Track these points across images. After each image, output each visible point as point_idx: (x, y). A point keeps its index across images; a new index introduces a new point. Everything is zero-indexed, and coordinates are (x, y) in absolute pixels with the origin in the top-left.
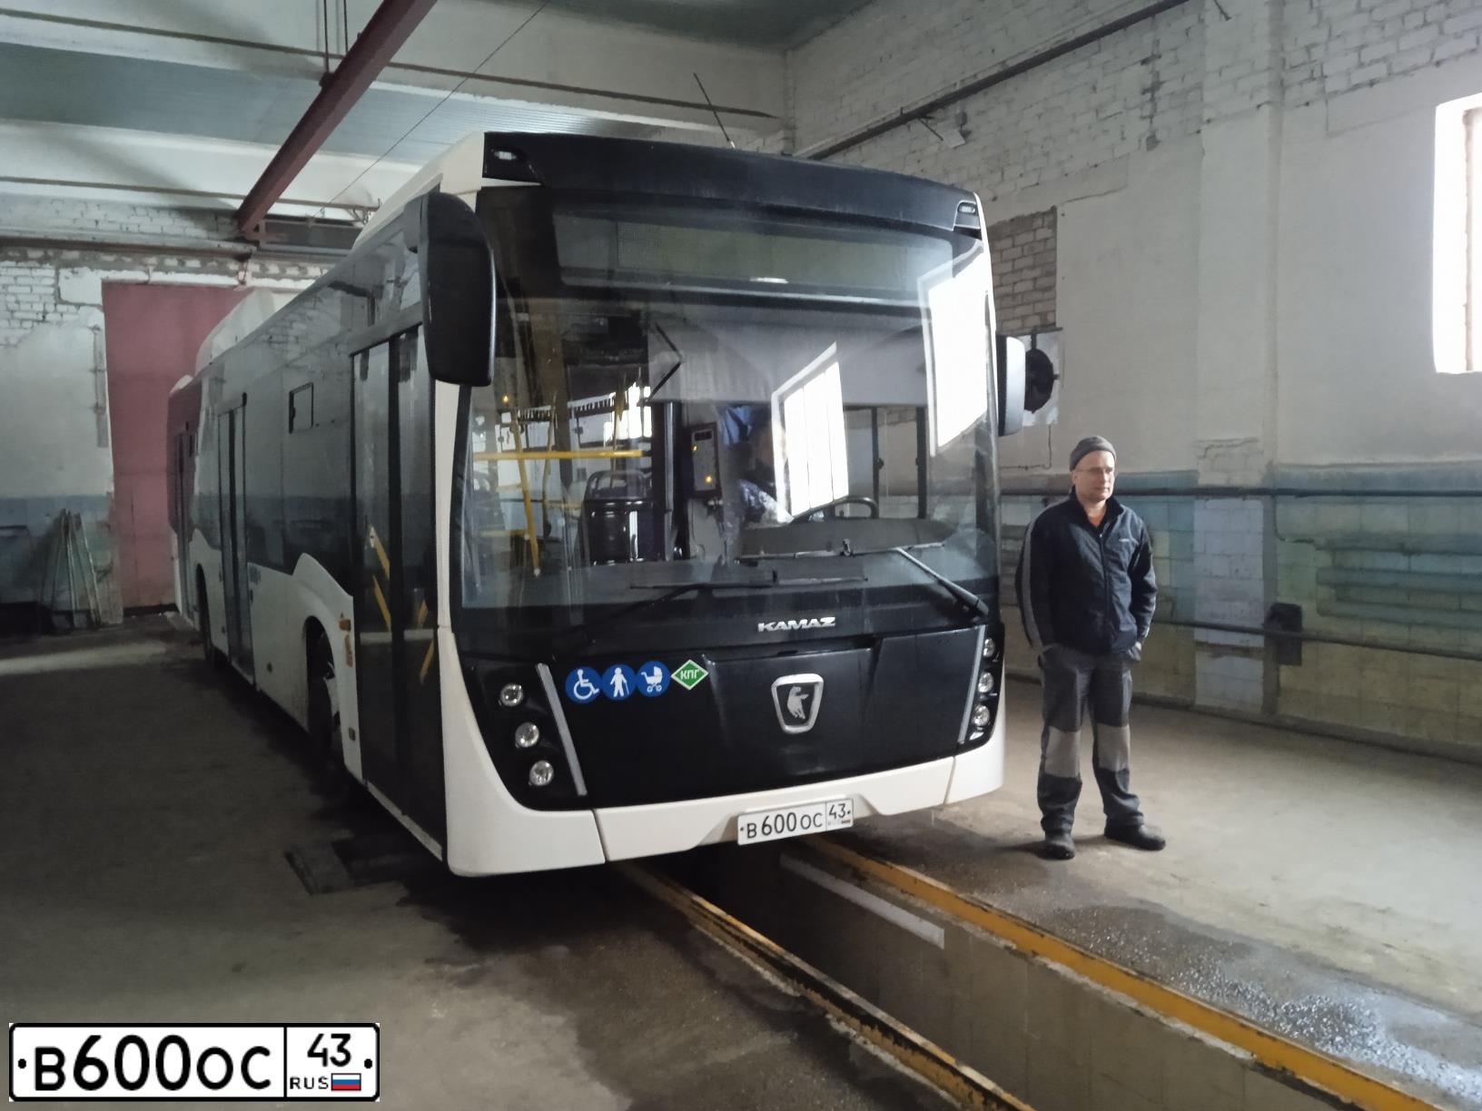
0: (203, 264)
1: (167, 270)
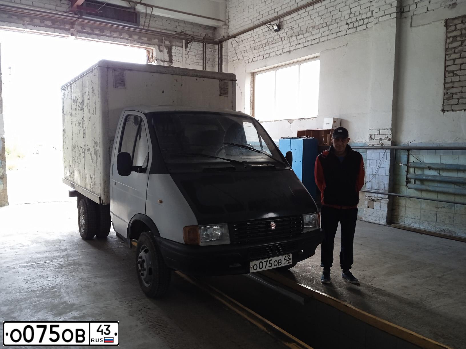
0: (53, 23)
1: (35, 25)
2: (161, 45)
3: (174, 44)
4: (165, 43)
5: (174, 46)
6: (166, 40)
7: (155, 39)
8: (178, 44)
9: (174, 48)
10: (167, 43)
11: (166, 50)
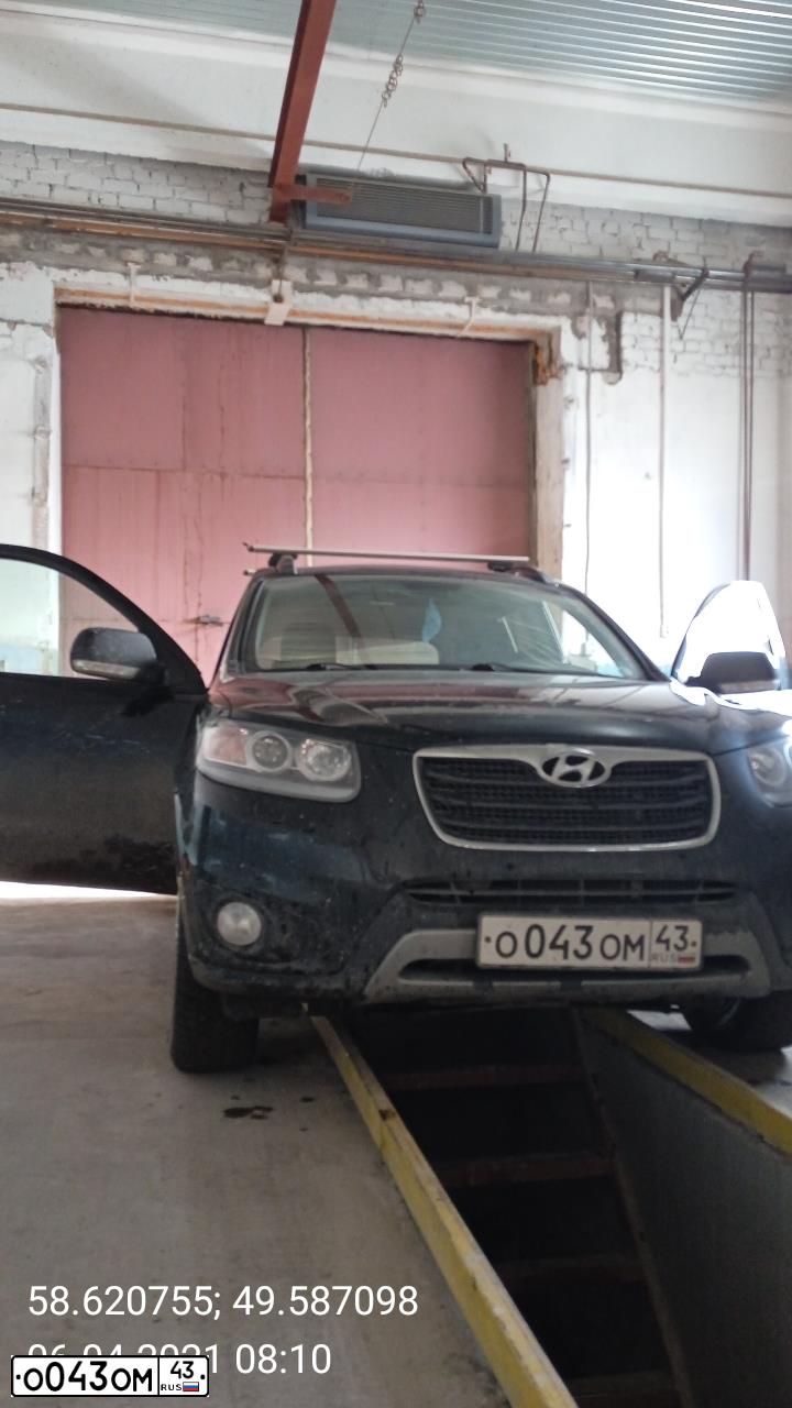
0: (217, 265)
1: (159, 274)
2: (582, 314)
3: (628, 304)
4: (595, 304)
5: (628, 311)
6: (599, 294)
7: (557, 292)
8: (644, 304)
9: (628, 319)
10: (603, 302)
11: (598, 331)
